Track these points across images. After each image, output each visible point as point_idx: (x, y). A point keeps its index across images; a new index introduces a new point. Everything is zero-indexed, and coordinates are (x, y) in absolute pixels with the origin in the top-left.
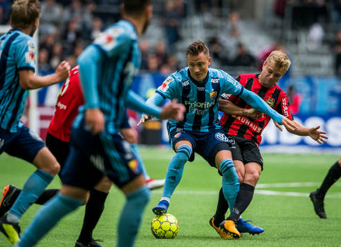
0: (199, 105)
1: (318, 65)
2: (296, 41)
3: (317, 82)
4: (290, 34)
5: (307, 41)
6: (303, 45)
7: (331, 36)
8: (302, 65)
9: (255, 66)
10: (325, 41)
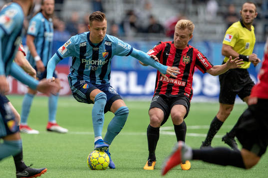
0: (93, 62)
1: (214, 33)
2: (197, 13)
3: (213, 45)
4: (191, 7)
5: (204, 13)
6: (202, 16)
7: (224, 9)
8: (201, 32)
9: (164, 33)
10: (219, 13)
